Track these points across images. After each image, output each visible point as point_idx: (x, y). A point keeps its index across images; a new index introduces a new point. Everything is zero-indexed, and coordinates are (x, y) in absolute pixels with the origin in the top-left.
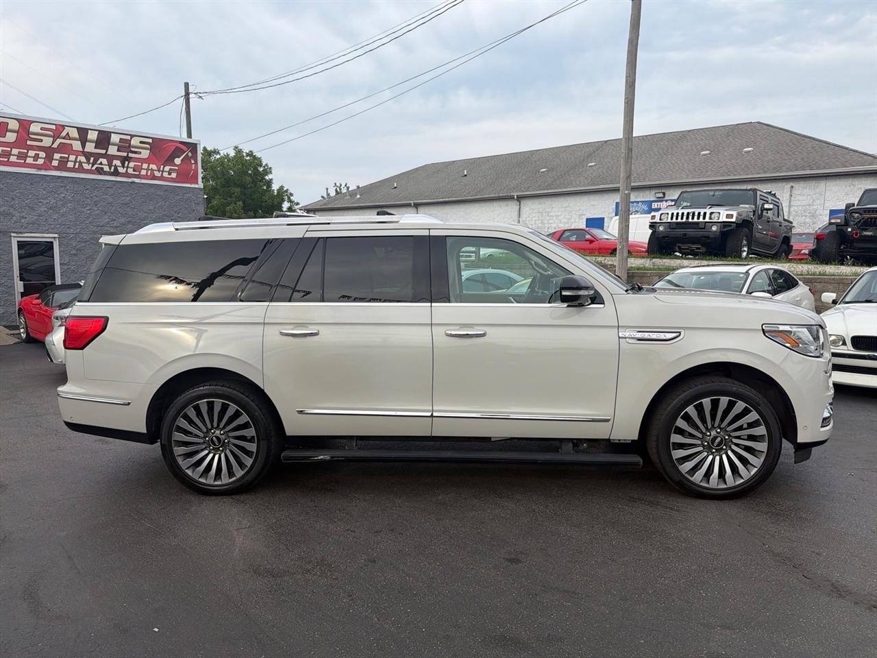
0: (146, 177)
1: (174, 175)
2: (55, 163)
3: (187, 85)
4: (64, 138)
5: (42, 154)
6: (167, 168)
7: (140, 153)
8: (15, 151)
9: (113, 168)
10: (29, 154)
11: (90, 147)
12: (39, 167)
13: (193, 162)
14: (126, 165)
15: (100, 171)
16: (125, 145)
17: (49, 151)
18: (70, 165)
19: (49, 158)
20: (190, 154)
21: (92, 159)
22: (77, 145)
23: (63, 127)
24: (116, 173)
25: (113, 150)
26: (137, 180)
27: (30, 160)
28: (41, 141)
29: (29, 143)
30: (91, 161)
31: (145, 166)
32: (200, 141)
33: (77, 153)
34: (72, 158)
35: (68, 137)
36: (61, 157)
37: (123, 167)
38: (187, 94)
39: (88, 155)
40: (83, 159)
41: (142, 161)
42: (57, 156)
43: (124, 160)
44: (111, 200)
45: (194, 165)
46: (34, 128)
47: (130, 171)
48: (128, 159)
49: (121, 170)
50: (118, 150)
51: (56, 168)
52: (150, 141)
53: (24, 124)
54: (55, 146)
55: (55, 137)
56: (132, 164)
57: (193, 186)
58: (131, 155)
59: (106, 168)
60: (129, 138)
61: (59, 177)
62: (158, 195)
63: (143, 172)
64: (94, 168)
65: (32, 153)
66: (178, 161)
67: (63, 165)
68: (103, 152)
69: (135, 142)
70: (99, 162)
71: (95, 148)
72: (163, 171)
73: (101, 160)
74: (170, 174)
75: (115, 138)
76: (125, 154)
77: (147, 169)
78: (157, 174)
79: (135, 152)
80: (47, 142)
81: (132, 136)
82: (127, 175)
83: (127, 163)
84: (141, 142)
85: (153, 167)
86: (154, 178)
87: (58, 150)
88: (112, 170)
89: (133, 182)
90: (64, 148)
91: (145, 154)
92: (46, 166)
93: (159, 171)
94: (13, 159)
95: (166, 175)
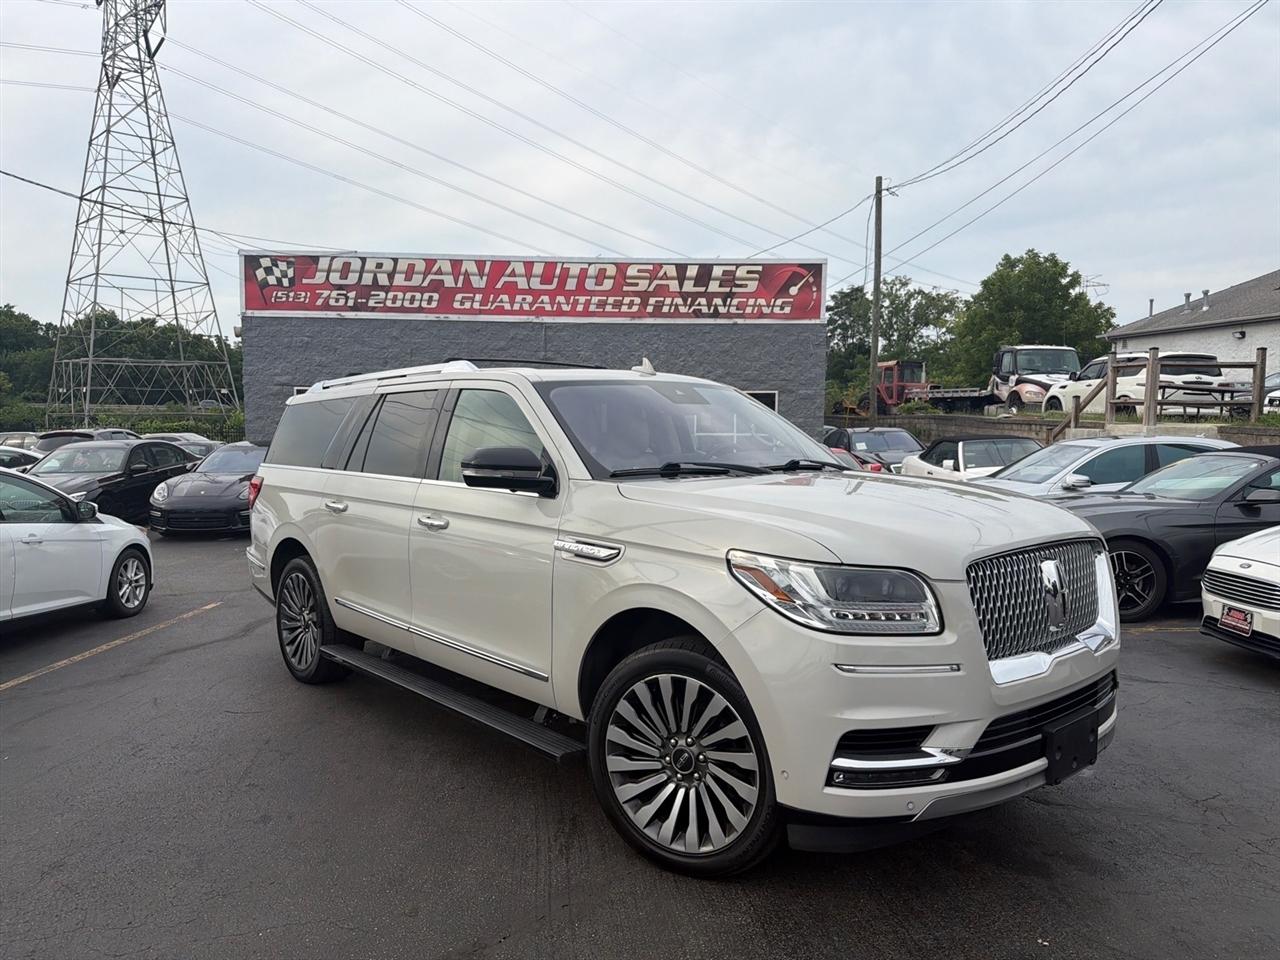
0: (751, 316)
1: (787, 310)
2: (650, 309)
3: (879, 180)
4: (661, 279)
5: (637, 300)
6: (779, 302)
7: (746, 286)
8: (611, 300)
9: (712, 308)
10: (624, 302)
11: (689, 286)
12: (633, 316)
13: (814, 289)
14: (728, 303)
15: (698, 314)
16: (729, 279)
17: (645, 296)
18: (665, 309)
19: (644, 304)
20: (811, 280)
21: (690, 299)
22: (674, 285)
23: (661, 265)
24: (716, 314)
25: (714, 287)
26: (740, 321)
27: (624, 309)
28: (637, 285)
29: (625, 288)
30: (689, 303)
31: (751, 301)
32: (826, 260)
33: (673, 295)
34: (668, 301)
35: (665, 277)
36: (657, 302)
37: (725, 305)
38: (879, 192)
39: (684, 296)
40: (679, 301)
41: (748, 295)
42: (652, 301)
43: (725, 297)
44: (708, 348)
45: (815, 294)
46: (632, 271)
47: (733, 310)
48: (731, 295)
49: (722, 310)
50: (720, 286)
51: (651, 315)
52: (760, 268)
53: (622, 267)
54: (651, 289)
55: (651, 280)
56: (735, 301)
57: (813, 322)
58: (735, 290)
59: (705, 310)
60: (733, 268)
61: (653, 325)
62: (766, 338)
63: (749, 310)
64: (691, 311)
65: (627, 300)
66: (794, 290)
67: (658, 312)
68: (703, 289)
69: (741, 272)
70: (697, 303)
71: (694, 286)
72: (774, 306)
73: (699, 300)
74: (782, 308)
75: (717, 272)
76: (728, 290)
77: (754, 306)
78: (766, 310)
79: (740, 286)
80: (643, 285)
81: (738, 266)
82: (728, 315)
83: (729, 300)
84: (748, 272)
85: (762, 301)
86: (761, 315)
87: (654, 294)
88: (712, 311)
89: (735, 324)
90: (661, 291)
91: (752, 286)
92: (640, 314)
93: (768, 306)
94: (609, 308)
95: (777, 310)
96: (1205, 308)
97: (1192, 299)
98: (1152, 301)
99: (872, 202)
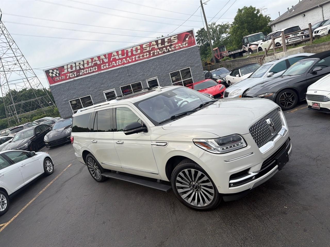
0: (178, 49)
1: (187, 45)
2: (152, 55)
3: (201, 1)
4: (152, 46)
5: (148, 53)
6: (184, 43)
7: (175, 41)
8: (141, 55)
9: (168, 50)
10: (145, 55)
11: (160, 46)
12: (148, 58)
13: (192, 37)
14: (171, 47)
15: (164, 52)
16: (170, 41)
17: (149, 52)
18: (156, 54)
19: (150, 54)
20: (191, 35)
21: (161, 49)
22: (156, 47)
23: (151, 42)
24: (169, 51)
25: (166, 44)
26: (175, 51)
27: (145, 57)
28: (146, 49)
29: (144, 51)
30: (161, 50)
31: (177, 45)
32: (193, 29)
33: (156, 49)
34: (156, 51)
35: (153, 45)
36: (153, 52)
37: (170, 48)
38: (202, 5)
39: (159, 49)
40: (158, 50)
41: (176, 44)
42: (152, 52)
43: (170, 46)
44: (169, 61)
45: (193, 38)
46: (144, 46)
47: (173, 49)
48: (171, 45)
49: (170, 50)
50: (168, 43)
51: (152, 56)
52: (177, 36)
53: (141, 46)
54: (150, 49)
55: (150, 47)
56: (173, 46)
57: (194, 46)
58: (172, 43)
59: (166, 51)
60: (170, 38)
61: (154, 59)
62: (183, 54)
63: (177, 48)
64: (162, 52)
65: (145, 54)
66: (187, 39)
67: (154, 55)
68: (164, 46)
69: (172, 38)
70: (163, 50)
71: (161, 45)
72: (183, 45)
73: (164, 49)
74: (185, 45)
75: (166, 40)
76: (170, 44)
77: (178, 46)
78: (181, 46)
79: (173, 42)
80: (148, 49)
81: (171, 37)
82: (172, 51)
83: (171, 46)
84: (174, 38)
85: (180, 44)
86: (181, 48)
87: (152, 50)
88: (168, 51)
89: (174, 52)
90: (153, 49)
91: (176, 41)
92: (150, 57)
93: (182, 45)
94: (141, 58)
95: (184, 46)
96: (293, 11)
97: (289, 9)
98: (279, 12)
99: (201, 8)
